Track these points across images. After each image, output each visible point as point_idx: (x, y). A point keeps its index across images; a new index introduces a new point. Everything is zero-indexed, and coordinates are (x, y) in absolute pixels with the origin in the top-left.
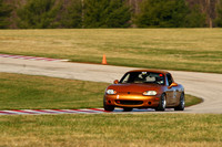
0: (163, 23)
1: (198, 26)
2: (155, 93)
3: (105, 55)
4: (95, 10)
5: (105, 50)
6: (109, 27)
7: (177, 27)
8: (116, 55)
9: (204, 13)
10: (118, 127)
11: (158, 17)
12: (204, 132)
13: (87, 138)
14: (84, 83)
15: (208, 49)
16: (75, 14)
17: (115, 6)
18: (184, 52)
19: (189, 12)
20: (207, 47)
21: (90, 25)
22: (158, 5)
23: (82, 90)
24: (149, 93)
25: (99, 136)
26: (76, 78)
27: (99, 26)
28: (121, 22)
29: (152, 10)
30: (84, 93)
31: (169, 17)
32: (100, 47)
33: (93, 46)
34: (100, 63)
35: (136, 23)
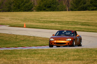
0: (47, 9)
1: (63, 11)
2: (70, 40)
3: (25, 24)
4: (17, 4)
5: (24, 21)
6: (24, 11)
7: (53, 11)
8: (29, 23)
9: (64, 5)
10: (39, 55)
11: (45, 7)
12: (78, 57)
13: (28, 60)
14: (17, 36)
15: (69, 20)
16: (9, 6)
17: (26, 2)
18: (59, 22)
19: (59, 4)
20: (68, 19)
21: (15, 10)
22: (45, 2)
23: (16, 39)
24: (68, 40)
25: (33, 59)
26: (13, 33)
27: (20, 11)
28: (29, 9)
29: (42, 3)
30: (18, 40)
31: (50, 7)
32: (22, 20)
33: (19, 20)
34: (23, 27)
35: (36, 9)
